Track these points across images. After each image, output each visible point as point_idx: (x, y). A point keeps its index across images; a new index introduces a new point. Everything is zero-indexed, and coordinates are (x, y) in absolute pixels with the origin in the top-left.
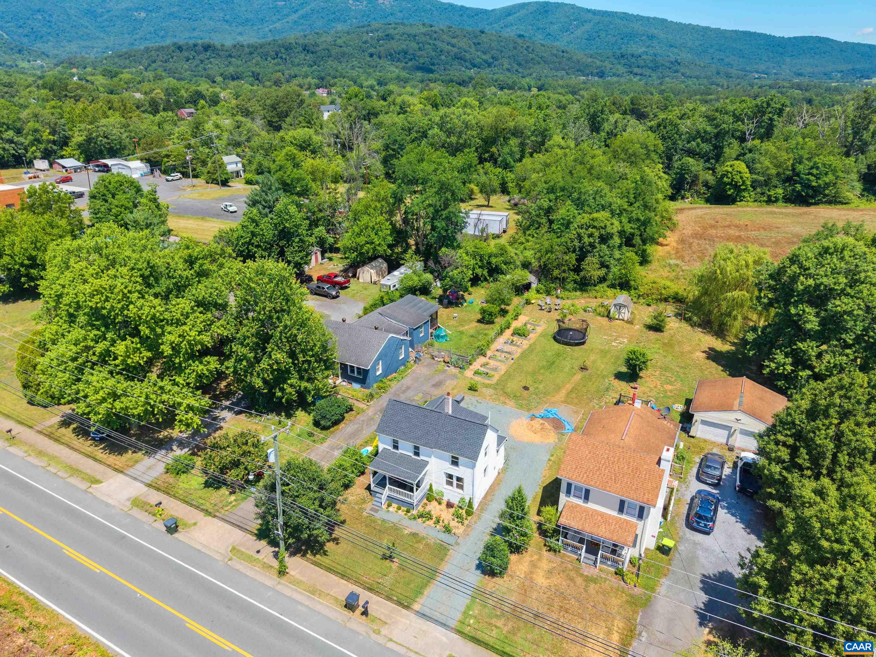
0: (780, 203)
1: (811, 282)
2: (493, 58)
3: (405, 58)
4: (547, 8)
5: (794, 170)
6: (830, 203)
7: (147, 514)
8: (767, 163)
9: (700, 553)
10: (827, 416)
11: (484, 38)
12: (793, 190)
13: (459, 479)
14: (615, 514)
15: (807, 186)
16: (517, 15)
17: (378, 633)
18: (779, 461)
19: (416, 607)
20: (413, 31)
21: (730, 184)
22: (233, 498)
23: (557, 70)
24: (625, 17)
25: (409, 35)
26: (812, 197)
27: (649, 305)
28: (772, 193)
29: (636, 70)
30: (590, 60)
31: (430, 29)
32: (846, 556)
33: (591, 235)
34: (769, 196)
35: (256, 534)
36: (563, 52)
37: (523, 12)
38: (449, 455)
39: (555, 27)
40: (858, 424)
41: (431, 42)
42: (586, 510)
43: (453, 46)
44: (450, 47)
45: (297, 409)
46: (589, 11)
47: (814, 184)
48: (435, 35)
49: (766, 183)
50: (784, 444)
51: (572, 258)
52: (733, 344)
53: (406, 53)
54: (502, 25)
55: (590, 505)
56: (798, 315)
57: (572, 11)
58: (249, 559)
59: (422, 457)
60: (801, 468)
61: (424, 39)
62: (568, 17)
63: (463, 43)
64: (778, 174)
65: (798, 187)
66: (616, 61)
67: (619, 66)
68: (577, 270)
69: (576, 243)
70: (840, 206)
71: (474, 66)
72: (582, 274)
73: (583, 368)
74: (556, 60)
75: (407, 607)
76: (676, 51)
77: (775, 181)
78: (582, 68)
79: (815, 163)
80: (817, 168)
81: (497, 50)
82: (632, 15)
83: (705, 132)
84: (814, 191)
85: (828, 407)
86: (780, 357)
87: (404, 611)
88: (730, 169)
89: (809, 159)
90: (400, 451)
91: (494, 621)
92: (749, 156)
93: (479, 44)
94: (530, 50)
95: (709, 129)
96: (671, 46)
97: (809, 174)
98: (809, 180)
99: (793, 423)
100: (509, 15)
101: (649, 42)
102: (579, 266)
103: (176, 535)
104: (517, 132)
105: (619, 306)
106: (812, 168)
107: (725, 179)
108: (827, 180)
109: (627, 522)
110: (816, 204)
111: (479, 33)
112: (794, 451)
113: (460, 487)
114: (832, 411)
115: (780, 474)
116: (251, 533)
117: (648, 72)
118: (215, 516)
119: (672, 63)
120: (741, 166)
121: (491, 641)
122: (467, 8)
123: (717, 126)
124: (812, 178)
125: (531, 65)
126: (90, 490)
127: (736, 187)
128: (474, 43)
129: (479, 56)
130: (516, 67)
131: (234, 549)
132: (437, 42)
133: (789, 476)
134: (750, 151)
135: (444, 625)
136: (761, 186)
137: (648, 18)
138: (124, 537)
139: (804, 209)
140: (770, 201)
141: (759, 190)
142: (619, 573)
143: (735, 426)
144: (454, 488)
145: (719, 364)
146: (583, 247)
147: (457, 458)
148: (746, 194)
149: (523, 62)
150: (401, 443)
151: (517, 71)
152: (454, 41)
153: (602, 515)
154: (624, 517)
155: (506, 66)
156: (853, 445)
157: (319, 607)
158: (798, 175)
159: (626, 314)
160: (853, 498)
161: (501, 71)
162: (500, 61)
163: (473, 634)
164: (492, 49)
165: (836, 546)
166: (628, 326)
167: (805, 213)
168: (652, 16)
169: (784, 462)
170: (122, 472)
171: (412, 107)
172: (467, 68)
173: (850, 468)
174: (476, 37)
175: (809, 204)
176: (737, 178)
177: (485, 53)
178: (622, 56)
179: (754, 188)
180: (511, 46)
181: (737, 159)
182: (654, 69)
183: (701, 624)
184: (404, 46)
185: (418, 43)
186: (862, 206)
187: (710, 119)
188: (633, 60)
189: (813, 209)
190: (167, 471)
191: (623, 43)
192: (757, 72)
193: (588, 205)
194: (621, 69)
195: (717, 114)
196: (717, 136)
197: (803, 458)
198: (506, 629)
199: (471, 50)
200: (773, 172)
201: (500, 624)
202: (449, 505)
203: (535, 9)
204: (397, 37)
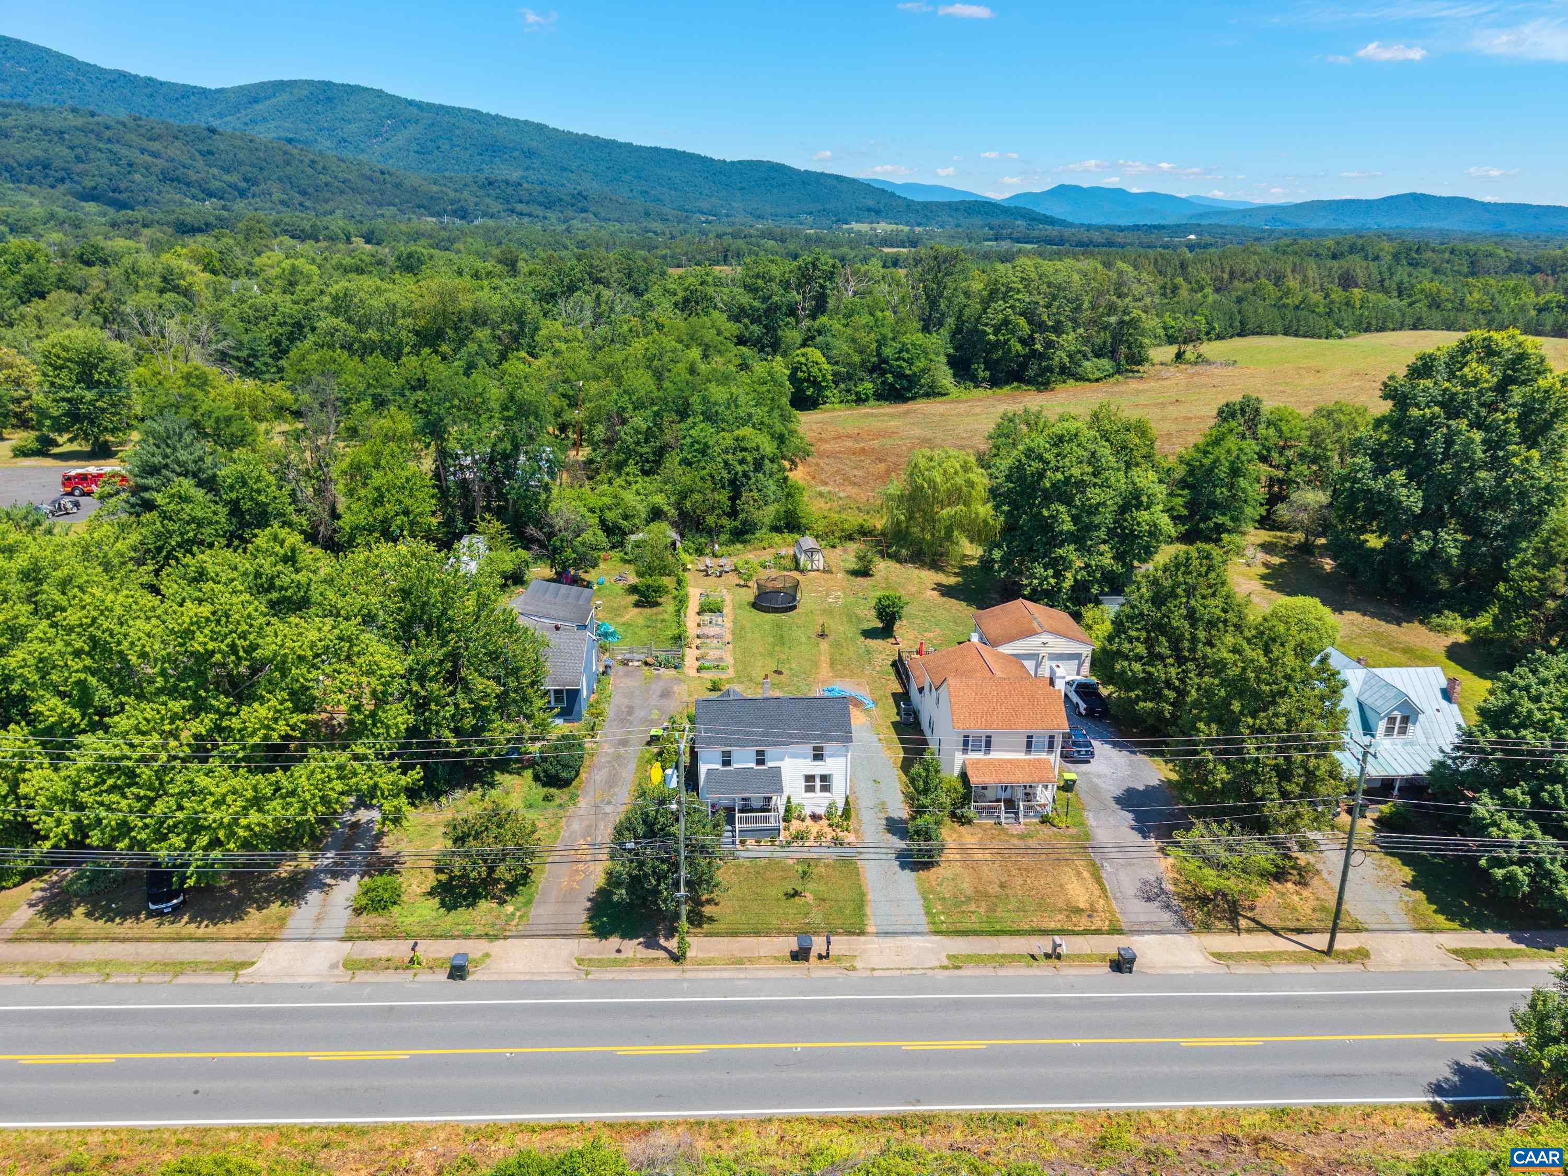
0: (872, 402)
1: (1059, 476)
2: (246, 180)
3: (46, 176)
4: (329, 93)
5: (879, 355)
6: (927, 395)
7: (391, 971)
8: (845, 347)
9: (1095, 780)
10: (1176, 596)
11: (219, 144)
12: (883, 383)
13: (824, 778)
14: (1021, 756)
15: (900, 376)
16: (273, 101)
17: (854, 969)
18: (1138, 658)
19: (871, 929)
20: (55, 122)
21: (807, 380)
22: (509, 909)
23: (380, 205)
24: (475, 115)
25: (46, 132)
26: (909, 390)
27: (834, 547)
28: (860, 388)
29: (519, 207)
30: (435, 188)
31: (91, 119)
32: (1283, 693)
33: (742, 462)
34: (857, 393)
35: (595, 935)
36: (383, 173)
37: (283, 98)
38: (808, 749)
39: (353, 127)
40: (1204, 597)
41: (101, 145)
42: (991, 762)
43: (155, 155)
44: (149, 159)
45: (493, 775)
46: (411, 103)
47: (908, 372)
48: (108, 133)
49: (849, 377)
50: (1138, 639)
51: (723, 497)
52: (956, 574)
53: (45, 167)
54: (247, 120)
55: (994, 755)
56: (1051, 516)
57: (378, 101)
58: (614, 963)
59: (770, 764)
60: (1161, 658)
61: (85, 140)
62: (373, 111)
63: (176, 151)
64: (863, 362)
65: (890, 378)
66: (481, 193)
67: (488, 200)
68: (733, 513)
69: (725, 474)
70: (939, 399)
71: (211, 195)
72: (742, 516)
73: (822, 635)
74: (374, 187)
75: (862, 933)
76: (573, 176)
77: (861, 374)
78: (425, 202)
79: (904, 344)
80: (908, 351)
81: (252, 165)
82: (488, 115)
83: (752, 308)
84: (910, 381)
85: (1173, 587)
86: (1039, 570)
87: (862, 938)
88: (803, 360)
89: (894, 339)
90: (736, 766)
91: (964, 908)
92: (819, 339)
93: (210, 153)
94: (319, 167)
95: (756, 304)
96: (564, 169)
97: (898, 359)
98: (900, 367)
99: (1141, 614)
100: (256, 101)
101: (528, 162)
102: (733, 506)
103: (469, 978)
104: (479, 318)
105: (811, 552)
106: (901, 351)
107: (800, 374)
108: (921, 365)
109: (1038, 760)
110: (913, 398)
111: (206, 133)
112: (1150, 643)
113: (826, 788)
114: (1179, 591)
115: (1144, 671)
116: (585, 936)
117: (539, 211)
118: (506, 938)
119: (573, 196)
120: (815, 354)
121: (976, 927)
122: (161, 84)
123: (765, 299)
124: (904, 364)
125: (328, 195)
126: (240, 980)
127: (815, 383)
128: (200, 152)
129: (217, 178)
130: (298, 198)
131: (580, 961)
132: (115, 147)
133: (1152, 670)
134: (820, 333)
135: (917, 933)
136: (843, 381)
137: (516, 121)
138: (392, 1008)
139: (902, 408)
140: (860, 400)
141: (842, 386)
142: (1045, 820)
143: (1043, 652)
144: (818, 793)
145: (958, 599)
146: (736, 479)
147: (821, 749)
148: (828, 393)
149: (310, 190)
150: (736, 752)
151: (301, 204)
152: (155, 146)
153: (1010, 761)
154: (1033, 756)
155: (277, 196)
156: (1206, 617)
157: (761, 974)
158: (886, 362)
159: (819, 561)
160: (1274, 640)
161: (269, 205)
162: (263, 186)
163: (952, 928)
164: (241, 164)
165: (1275, 687)
166: (826, 576)
167: (906, 413)
168: (522, 118)
169: (1142, 658)
170: (272, 939)
171: (189, 278)
172: (194, 197)
173: (1210, 643)
174: (202, 140)
175: (906, 400)
176: (814, 371)
177: (227, 171)
178: (490, 184)
179: (836, 383)
180: (279, 159)
181: (804, 344)
182: (549, 205)
183: (1145, 837)
184: (38, 153)
185: (72, 148)
186: (963, 397)
187: (751, 289)
188: (509, 190)
189: (910, 406)
190: (358, 911)
191: (483, 162)
192: (702, 213)
193: (723, 421)
194: (496, 207)
195: (760, 281)
196: (768, 311)
197: (1164, 648)
198: (982, 910)
199: (195, 164)
200: (857, 359)
201: (973, 907)
202: (815, 817)
203: (306, 93)
204: (17, 133)
